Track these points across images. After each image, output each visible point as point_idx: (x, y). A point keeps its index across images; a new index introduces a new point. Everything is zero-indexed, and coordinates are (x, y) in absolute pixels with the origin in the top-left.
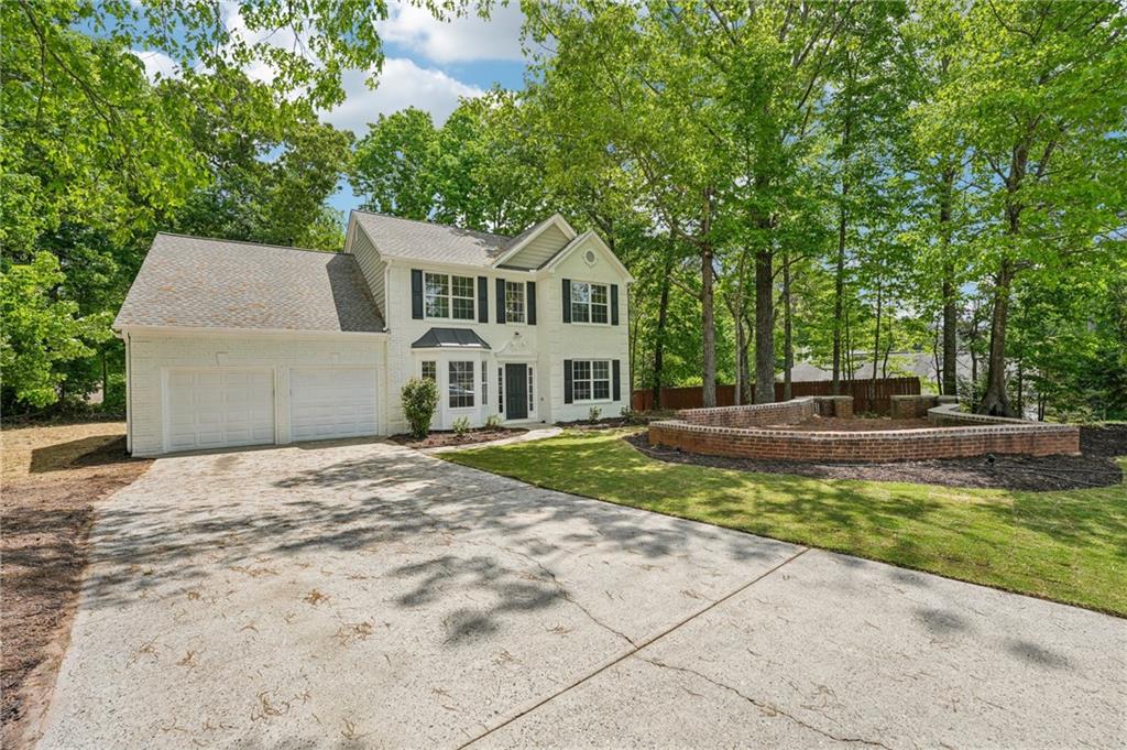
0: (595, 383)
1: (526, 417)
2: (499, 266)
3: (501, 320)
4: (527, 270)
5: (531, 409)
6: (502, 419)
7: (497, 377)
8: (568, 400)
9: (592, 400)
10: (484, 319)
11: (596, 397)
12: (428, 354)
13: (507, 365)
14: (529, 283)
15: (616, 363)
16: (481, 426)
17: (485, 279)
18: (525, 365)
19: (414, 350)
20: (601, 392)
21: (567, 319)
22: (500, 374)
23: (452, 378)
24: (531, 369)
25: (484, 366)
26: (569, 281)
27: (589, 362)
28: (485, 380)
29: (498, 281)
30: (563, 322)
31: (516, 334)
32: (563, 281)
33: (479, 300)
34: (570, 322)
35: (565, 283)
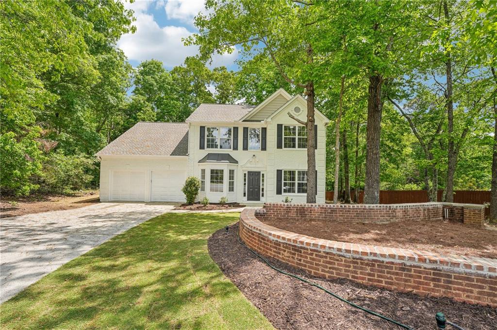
0: (298, 183)
1: (259, 200)
2: (244, 121)
3: (245, 149)
4: (260, 121)
6: (243, 200)
7: (243, 178)
8: (279, 192)
9: (296, 193)
10: (236, 148)
11: (298, 192)
12: (204, 166)
13: (248, 172)
14: (262, 128)
16: (218, 202)
17: (237, 128)
18: (260, 172)
19: (200, 163)
20: (303, 189)
21: (279, 146)
22: (245, 176)
23: (212, 178)
24: (263, 175)
25: (232, 172)
26: (282, 125)
27: (295, 171)
28: (233, 179)
29: (244, 128)
30: (277, 148)
31: (254, 156)
32: (278, 125)
33: (234, 139)
34: (282, 148)
35: (280, 127)
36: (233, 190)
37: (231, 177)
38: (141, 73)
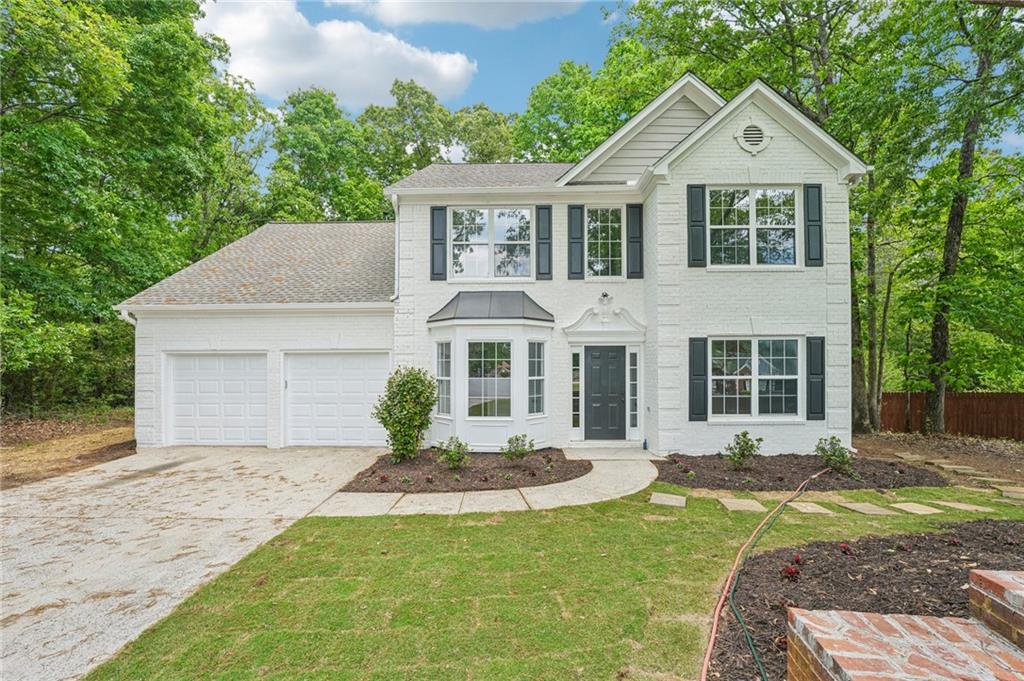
0: (763, 382)
1: (624, 438)
2: (570, 184)
3: (576, 274)
5: (634, 425)
6: (574, 443)
7: (572, 368)
8: (697, 412)
9: (755, 417)
10: (545, 273)
11: (763, 410)
12: (447, 331)
13: (587, 348)
14: (630, 207)
15: (816, 347)
17: (548, 208)
18: (624, 348)
19: (433, 324)
20: (779, 400)
21: (696, 260)
22: (576, 363)
23: (474, 370)
24: (634, 356)
25: (536, 350)
26: (703, 187)
27: (749, 342)
28: (539, 375)
29: (571, 208)
30: (690, 265)
31: (605, 295)
32: (690, 187)
33: (538, 244)
34: (705, 266)
35: (695, 193)
36: (539, 409)
37: (535, 368)
38: (290, 122)
